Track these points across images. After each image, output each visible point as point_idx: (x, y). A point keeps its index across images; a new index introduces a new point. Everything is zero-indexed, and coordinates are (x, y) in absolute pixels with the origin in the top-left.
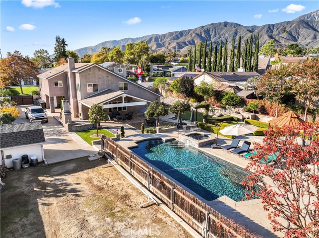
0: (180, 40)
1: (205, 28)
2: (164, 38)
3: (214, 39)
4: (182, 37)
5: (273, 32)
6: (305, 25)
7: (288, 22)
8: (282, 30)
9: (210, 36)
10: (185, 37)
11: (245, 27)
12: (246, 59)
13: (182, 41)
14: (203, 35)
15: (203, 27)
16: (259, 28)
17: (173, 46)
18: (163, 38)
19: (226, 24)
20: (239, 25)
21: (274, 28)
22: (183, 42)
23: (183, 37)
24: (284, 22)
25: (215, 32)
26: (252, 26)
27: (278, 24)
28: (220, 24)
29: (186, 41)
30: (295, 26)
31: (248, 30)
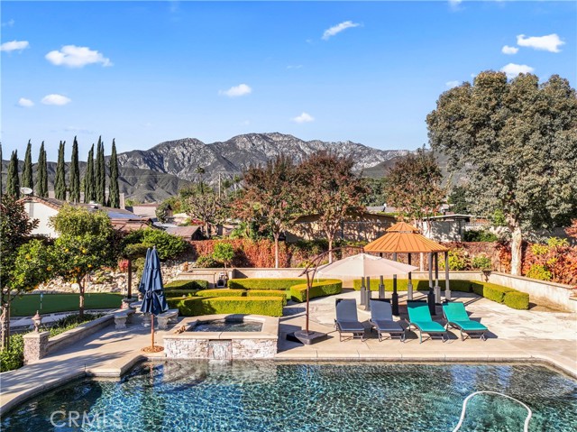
12: (94, 188)
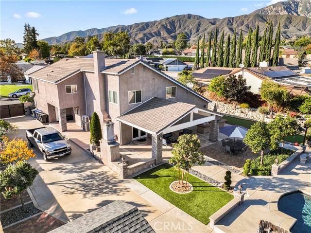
0: (147, 31)
1: (170, 20)
2: (131, 28)
3: (179, 30)
4: (148, 28)
5: (232, 25)
6: (260, 19)
7: (246, 16)
8: (240, 23)
9: (175, 28)
10: (151, 28)
11: (208, 19)
12: (265, 52)
13: (148, 32)
14: (169, 27)
15: (168, 18)
16: (221, 21)
17: (139, 37)
18: (129, 29)
19: (189, 16)
20: (202, 17)
21: (233, 21)
22: (150, 34)
23: (150, 29)
24: (242, 16)
25: (180, 23)
26: (214, 19)
27: (237, 17)
28: (184, 16)
29: (152, 32)
30: (252, 20)
31: (210, 23)
